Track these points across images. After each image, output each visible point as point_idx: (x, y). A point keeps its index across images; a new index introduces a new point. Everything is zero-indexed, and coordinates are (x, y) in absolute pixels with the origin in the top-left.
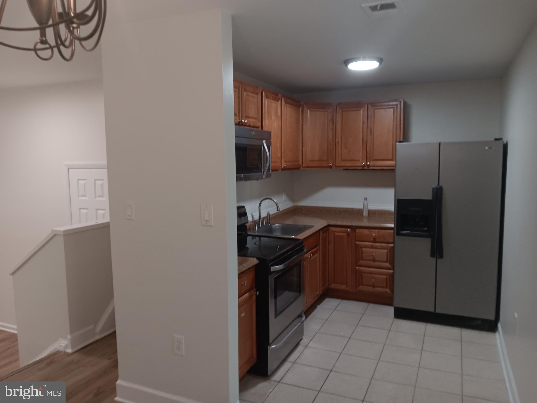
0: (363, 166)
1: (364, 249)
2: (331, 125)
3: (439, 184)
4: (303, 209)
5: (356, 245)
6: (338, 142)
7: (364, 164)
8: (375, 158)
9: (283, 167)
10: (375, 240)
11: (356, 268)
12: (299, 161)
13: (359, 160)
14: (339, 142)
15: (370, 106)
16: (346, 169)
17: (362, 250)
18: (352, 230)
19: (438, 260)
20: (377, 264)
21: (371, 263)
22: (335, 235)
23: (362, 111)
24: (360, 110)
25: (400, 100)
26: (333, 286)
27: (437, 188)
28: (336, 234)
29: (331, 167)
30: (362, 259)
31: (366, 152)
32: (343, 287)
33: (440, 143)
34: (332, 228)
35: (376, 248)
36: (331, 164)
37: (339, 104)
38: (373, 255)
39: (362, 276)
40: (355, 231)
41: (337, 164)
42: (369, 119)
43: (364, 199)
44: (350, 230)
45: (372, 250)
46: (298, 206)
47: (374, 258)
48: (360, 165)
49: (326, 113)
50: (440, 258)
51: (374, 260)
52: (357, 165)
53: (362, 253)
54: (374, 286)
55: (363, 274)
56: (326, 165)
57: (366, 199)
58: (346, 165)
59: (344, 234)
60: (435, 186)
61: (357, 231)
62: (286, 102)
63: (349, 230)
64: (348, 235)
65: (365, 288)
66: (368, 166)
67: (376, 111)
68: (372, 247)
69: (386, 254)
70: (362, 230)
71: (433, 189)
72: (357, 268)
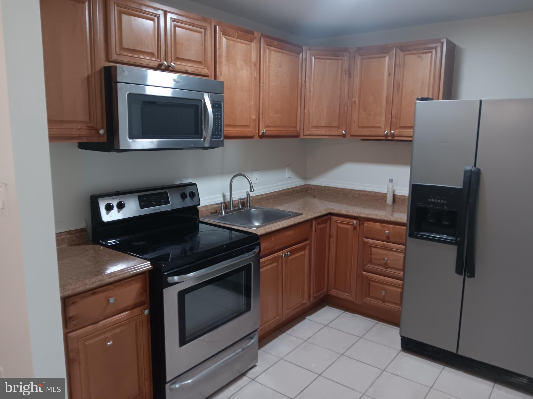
0: (386, 136)
1: (373, 249)
2: (347, 78)
3: (475, 166)
4: (316, 188)
5: (365, 243)
6: (355, 102)
7: (387, 133)
8: (401, 125)
9: (260, 134)
10: (388, 239)
11: (362, 273)
12: (296, 127)
13: (380, 127)
14: (357, 102)
15: (398, 50)
16: (365, 139)
17: (371, 250)
18: (360, 222)
19: (467, 279)
20: (390, 271)
21: (382, 269)
22: (338, 226)
23: (387, 58)
24: (385, 57)
25: (442, 41)
26: (334, 292)
27: (471, 171)
28: (340, 225)
29: (344, 136)
30: (370, 262)
31: (390, 115)
32: (346, 296)
33: (481, 101)
34: (334, 218)
35: (390, 249)
36: (344, 132)
37: (359, 49)
38: (384, 259)
39: (369, 284)
40: (363, 224)
41: (353, 132)
42: (397, 69)
43: (389, 180)
44: (357, 223)
45: (384, 252)
46: (310, 185)
47: (386, 264)
48: (381, 134)
49: (340, 61)
50: (469, 277)
51: (386, 266)
52: (377, 134)
53: (371, 254)
54: (384, 301)
55: (371, 283)
56: (337, 133)
57: (391, 181)
58: (364, 133)
59: (349, 227)
60: (469, 167)
61: (367, 224)
62: (268, 45)
63: (355, 222)
64: (355, 228)
65: (374, 302)
66: (393, 135)
67: (407, 57)
68: (384, 248)
69: (402, 259)
70: (372, 224)
71: (466, 172)
72: (364, 273)
